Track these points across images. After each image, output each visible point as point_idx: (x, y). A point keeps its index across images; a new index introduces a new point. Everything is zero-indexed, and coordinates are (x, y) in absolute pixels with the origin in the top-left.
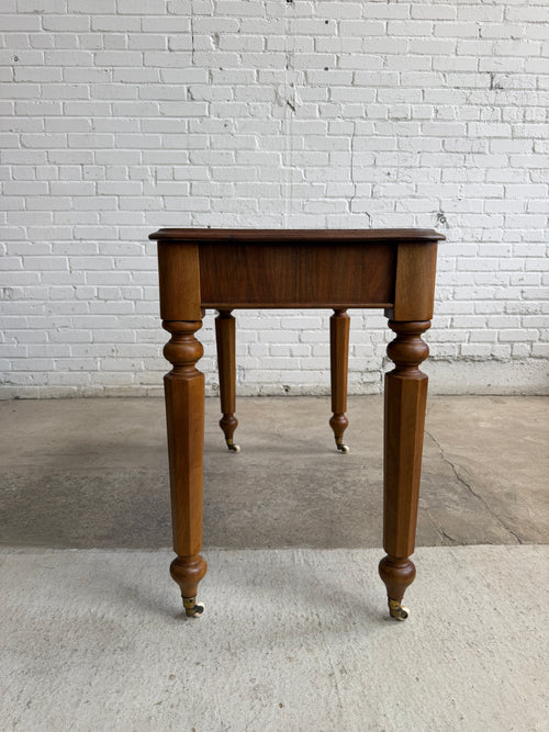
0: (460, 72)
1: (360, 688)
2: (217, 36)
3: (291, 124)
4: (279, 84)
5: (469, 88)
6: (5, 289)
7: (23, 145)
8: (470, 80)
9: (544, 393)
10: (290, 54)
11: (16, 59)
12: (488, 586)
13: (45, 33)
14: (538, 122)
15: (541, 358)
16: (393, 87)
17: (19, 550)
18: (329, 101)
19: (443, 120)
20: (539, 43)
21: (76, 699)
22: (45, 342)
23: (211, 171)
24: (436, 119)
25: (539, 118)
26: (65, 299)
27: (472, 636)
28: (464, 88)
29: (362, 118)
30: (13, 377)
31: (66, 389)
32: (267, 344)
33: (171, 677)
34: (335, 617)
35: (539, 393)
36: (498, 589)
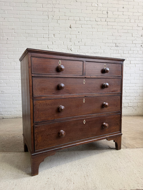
0: (109, 43)
1: (91, 179)
2: (54, 35)
4: (68, 45)
5: (111, 46)
6: (2, 91)
7: (8, 58)
8: (111, 45)
9: (132, 115)
10: (71, 39)
11: (8, 39)
12: (119, 157)
13: (15, 33)
14: (127, 54)
15: (131, 107)
16: (94, 46)
17: (9, 153)
18: (80, 49)
19: (105, 53)
20: (126, 37)
21: (26, 184)
22: (11, 104)
24: (104, 53)
26: (17, 93)
27: (116, 168)
28: (110, 46)
29: (87, 53)
30: (2, 113)
31: (16, 116)
33: (48, 178)
34: (85, 165)
35: (131, 115)
36: (121, 158)
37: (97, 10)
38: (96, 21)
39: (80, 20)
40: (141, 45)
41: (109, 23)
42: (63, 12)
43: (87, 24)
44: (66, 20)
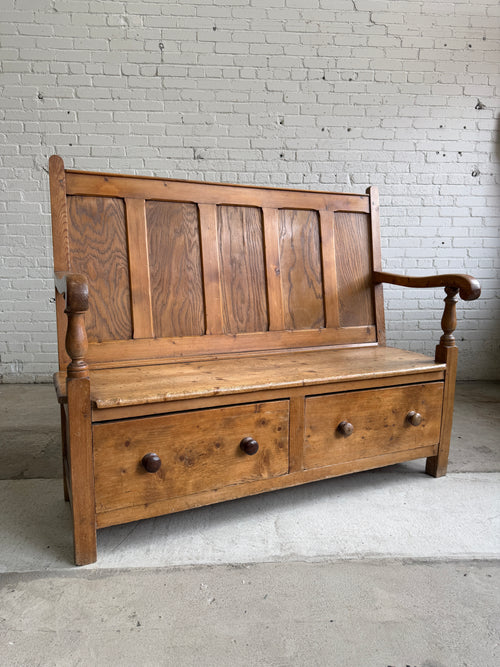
0: (170, 147)
4: (36, 155)
5: (178, 158)
8: (177, 153)
10: (43, 133)
16: (120, 157)
18: (74, 167)
20: (227, 127)
25: (232, 179)
28: (175, 158)
32: (39, 344)
37: (125, 38)
38: (123, 74)
39: (70, 73)
40: (280, 152)
41: (168, 82)
42: (13, 47)
43: (95, 86)
44: (25, 72)
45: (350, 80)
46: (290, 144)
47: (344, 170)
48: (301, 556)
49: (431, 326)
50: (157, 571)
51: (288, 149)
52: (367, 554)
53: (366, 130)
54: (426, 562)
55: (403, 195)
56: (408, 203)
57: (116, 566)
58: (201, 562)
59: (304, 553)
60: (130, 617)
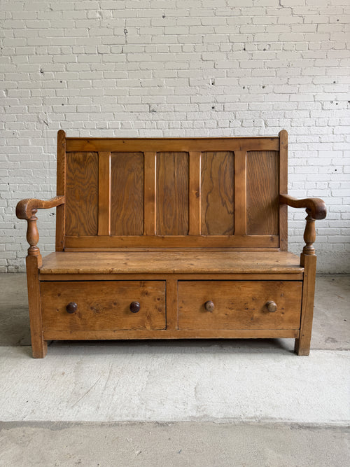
0: (132, 104)
2: (6, 91)
3: (47, 132)
4: (39, 113)
8: (137, 108)
10: (44, 98)
14: (177, 128)
16: (97, 112)
18: (65, 120)
19: (126, 128)
20: (173, 88)
23: (8, 156)
24: (122, 128)
25: (177, 126)
28: (135, 112)
29: (83, 128)
32: (43, 245)
37: (100, 27)
38: (99, 53)
39: (62, 54)
40: (212, 105)
41: (130, 57)
42: (23, 37)
43: (79, 62)
44: (31, 55)
45: (265, 50)
46: (220, 99)
47: (260, 117)
48: (212, 417)
49: (327, 233)
50: (102, 425)
51: (217, 102)
52: (263, 418)
53: (276, 87)
54: (309, 427)
55: (305, 135)
56: (309, 141)
57: (73, 420)
58: (136, 419)
59: (214, 415)
60: (76, 463)
